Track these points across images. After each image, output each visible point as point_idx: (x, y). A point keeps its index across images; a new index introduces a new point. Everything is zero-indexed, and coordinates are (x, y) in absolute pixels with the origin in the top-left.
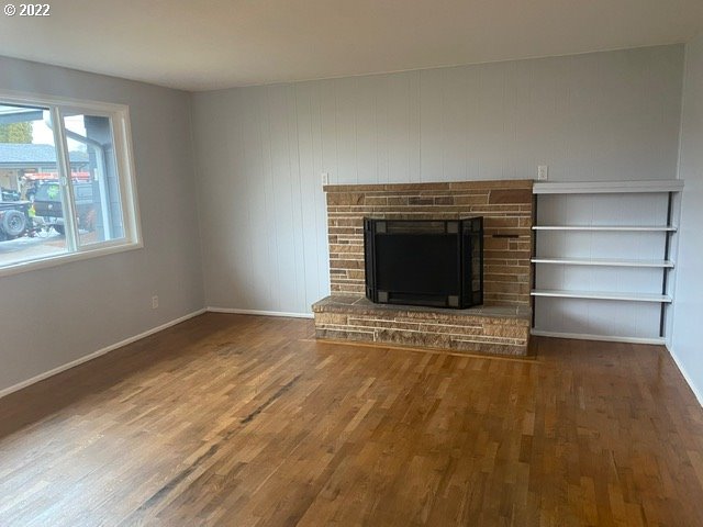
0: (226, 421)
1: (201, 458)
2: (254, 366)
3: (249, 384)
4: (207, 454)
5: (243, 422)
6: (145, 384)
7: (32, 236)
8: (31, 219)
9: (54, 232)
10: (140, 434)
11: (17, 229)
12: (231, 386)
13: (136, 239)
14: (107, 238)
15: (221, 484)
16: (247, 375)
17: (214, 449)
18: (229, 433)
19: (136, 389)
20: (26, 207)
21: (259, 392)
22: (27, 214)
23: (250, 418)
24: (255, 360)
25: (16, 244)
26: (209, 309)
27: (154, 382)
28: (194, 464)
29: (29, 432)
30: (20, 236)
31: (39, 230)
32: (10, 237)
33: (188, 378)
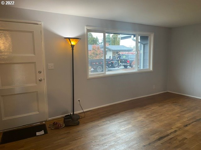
0: (178, 125)
1: (172, 132)
2: (185, 110)
3: (185, 116)
4: (173, 132)
5: (184, 126)
6: (153, 108)
7: (119, 67)
8: (119, 63)
9: (123, 67)
10: (153, 121)
11: (116, 65)
12: (178, 115)
13: (151, 69)
14: (142, 68)
15: (180, 141)
16: (184, 113)
17: (175, 131)
18: (180, 128)
19: (150, 109)
20: (118, 60)
21: (189, 119)
22: (118, 62)
23: (186, 126)
24: (186, 109)
25: (115, 69)
26: (168, 91)
27: (155, 108)
28: (170, 133)
29: (126, 113)
30: (117, 67)
31: (120, 66)
32: (114, 67)
33: (164, 109)
